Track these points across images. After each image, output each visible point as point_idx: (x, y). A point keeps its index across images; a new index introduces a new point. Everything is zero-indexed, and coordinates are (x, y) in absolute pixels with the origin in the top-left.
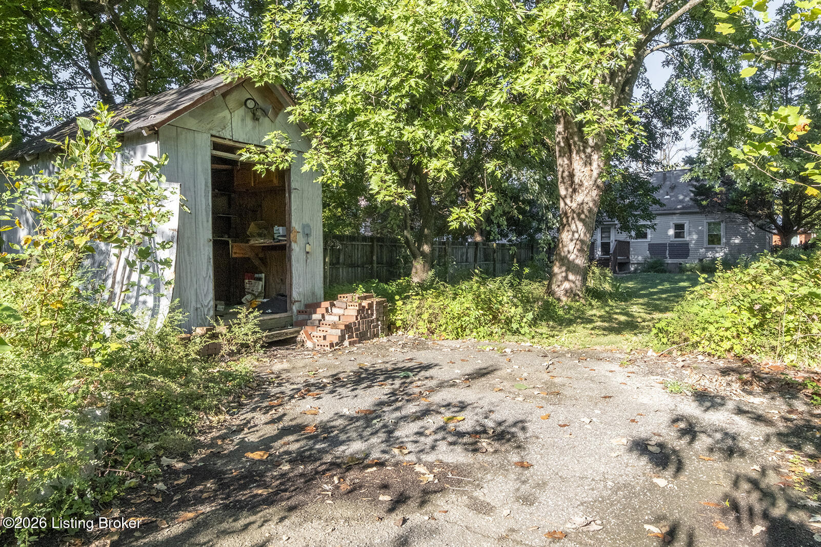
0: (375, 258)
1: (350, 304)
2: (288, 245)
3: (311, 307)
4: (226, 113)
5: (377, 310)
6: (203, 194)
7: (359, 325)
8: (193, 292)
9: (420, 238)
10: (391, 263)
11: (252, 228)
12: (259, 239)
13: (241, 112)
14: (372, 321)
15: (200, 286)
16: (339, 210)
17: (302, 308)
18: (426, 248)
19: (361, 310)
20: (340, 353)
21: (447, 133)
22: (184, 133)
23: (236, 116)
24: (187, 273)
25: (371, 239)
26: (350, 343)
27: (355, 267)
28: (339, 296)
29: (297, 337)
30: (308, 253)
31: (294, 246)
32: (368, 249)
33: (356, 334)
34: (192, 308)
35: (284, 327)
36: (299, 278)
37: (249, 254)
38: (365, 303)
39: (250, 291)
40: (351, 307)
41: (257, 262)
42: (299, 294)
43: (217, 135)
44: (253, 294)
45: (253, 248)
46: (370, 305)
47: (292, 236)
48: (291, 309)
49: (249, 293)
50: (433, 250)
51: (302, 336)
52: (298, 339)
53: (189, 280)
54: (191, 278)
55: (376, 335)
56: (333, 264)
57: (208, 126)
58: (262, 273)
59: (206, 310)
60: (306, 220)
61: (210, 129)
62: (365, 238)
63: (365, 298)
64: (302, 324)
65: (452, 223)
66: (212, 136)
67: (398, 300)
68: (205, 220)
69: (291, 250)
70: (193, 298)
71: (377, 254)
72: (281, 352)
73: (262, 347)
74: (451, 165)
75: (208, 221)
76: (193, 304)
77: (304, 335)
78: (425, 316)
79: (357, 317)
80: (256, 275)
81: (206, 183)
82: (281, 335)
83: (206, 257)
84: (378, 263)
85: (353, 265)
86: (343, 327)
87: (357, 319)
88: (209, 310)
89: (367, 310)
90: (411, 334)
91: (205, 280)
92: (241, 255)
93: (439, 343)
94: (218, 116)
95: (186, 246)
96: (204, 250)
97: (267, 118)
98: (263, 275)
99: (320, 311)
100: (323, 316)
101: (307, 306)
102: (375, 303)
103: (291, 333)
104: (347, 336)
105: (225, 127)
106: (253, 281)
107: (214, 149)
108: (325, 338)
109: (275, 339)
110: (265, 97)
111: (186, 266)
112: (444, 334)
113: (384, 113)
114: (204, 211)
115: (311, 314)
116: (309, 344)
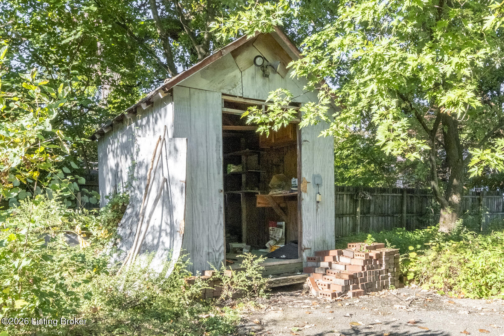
0: (405, 208)
1: (357, 253)
2: (298, 195)
3: (321, 255)
4: (237, 72)
5: (386, 261)
6: (215, 149)
7: (366, 275)
8: (205, 238)
9: (449, 189)
10: (421, 212)
11: (274, 180)
12: (277, 190)
13: (252, 69)
14: (380, 273)
15: (211, 233)
16: (373, 165)
17: (312, 255)
18: (455, 198)
19: (368, 260)
20: (340, 305)
21: (462, 53)
22: (196, 93)
23: (246, 75)
24: (199, 221)
25: (402, 191)
26: (354, 294)
27: (385, 216)
28: (349, 244)
29: (303, 283)
30: (318, 202)
31: (304, 195)
32: (398, 200)
33: (362, 285)
34: (204, 253)
35: (294, 273)
36: (310, 226)
37: (272, 205)
38: (373, 254)
39: (273, 237)
40: (357, 257)
41: (278, 211)
42: (309, 241)
43: (228, 93)
44: (276, 240)
45: (274, 198)
46: (379, 256)
47: (302, 186)
48: (301, 256)
49: (272, 239)
50: (462, 200)
51: (308, 283)
52: (305, 285)
53: (201, 227)
54: (203, 225)
55: (385, 287)
56: (364, 214)
57: (220, 86)
58: (283, 221)
59: (217, 254)
60: (317, 170)
61: (221, 88)
62: (395, 190)
63: (375, 248)
64: (310, 271)
65: (473, 169)
66: (223, 94)
67: (412, 251)
68: (216, 172)
69: (301, 199)
70: (206, 244)
71: (407, 205)
72: (285, 297)
73: (266, 291)
74: (471, 95)
75: (219, 173)
76: (206, 249)
77: (310, 282)
78: (442, 270)
79: (363, 267)
80: (279, 223)
81: (218, 138)
82: (286, 280)
83: (218, 207)
84: (408, 212)
85: (383, 215)
86: (347, 278)
87: (363, 269)
88: (220, 255)
89: (375, 260)
90: (425, 288)
91: (216, 227)
92: (264, 206)
93: (457, 301)
94: (229, 75)
95: (198, 196)
96: (216, 200)
97: (277, 75)
98: (284, 223)
99: (328, 259)
100: (330, 264)
101: (317, 253)
102: (384, 254)
103: (298, 280)
104: (351, 287)
105: (235, 85)
106: (276, 228)
107: (225, 107)
108: (329, 286)
109: (282, 285)
110: (276, 54)
111: (199, 214)
112: (463, 291)
113: (385, 41)
114: (215, 164)
115: (319, 261)
116: (313, 292)
